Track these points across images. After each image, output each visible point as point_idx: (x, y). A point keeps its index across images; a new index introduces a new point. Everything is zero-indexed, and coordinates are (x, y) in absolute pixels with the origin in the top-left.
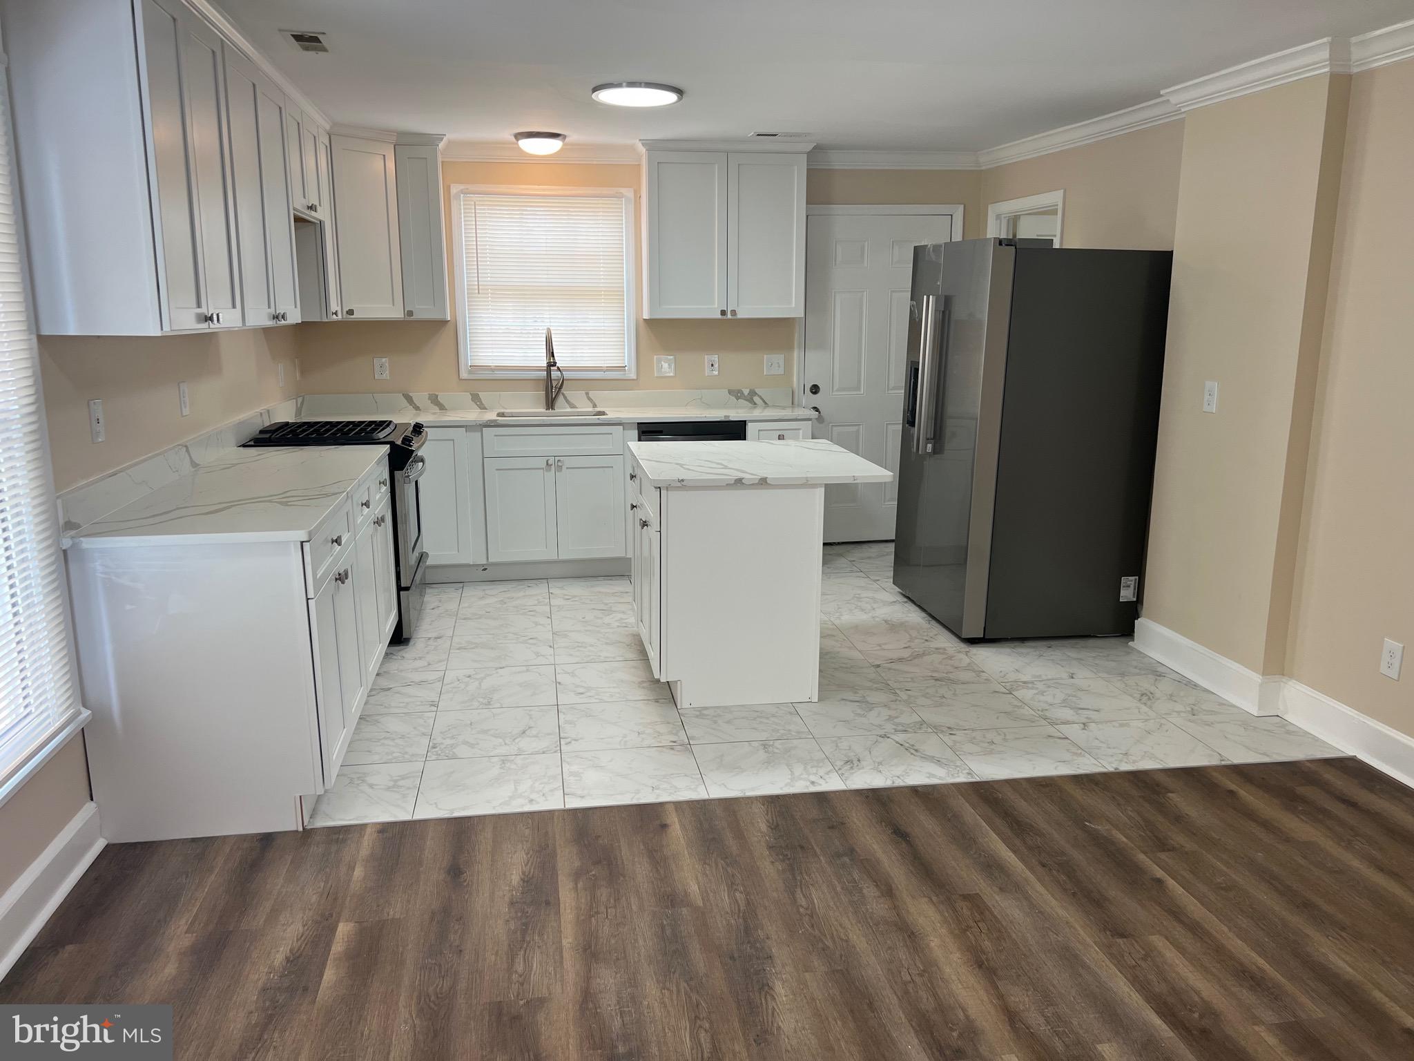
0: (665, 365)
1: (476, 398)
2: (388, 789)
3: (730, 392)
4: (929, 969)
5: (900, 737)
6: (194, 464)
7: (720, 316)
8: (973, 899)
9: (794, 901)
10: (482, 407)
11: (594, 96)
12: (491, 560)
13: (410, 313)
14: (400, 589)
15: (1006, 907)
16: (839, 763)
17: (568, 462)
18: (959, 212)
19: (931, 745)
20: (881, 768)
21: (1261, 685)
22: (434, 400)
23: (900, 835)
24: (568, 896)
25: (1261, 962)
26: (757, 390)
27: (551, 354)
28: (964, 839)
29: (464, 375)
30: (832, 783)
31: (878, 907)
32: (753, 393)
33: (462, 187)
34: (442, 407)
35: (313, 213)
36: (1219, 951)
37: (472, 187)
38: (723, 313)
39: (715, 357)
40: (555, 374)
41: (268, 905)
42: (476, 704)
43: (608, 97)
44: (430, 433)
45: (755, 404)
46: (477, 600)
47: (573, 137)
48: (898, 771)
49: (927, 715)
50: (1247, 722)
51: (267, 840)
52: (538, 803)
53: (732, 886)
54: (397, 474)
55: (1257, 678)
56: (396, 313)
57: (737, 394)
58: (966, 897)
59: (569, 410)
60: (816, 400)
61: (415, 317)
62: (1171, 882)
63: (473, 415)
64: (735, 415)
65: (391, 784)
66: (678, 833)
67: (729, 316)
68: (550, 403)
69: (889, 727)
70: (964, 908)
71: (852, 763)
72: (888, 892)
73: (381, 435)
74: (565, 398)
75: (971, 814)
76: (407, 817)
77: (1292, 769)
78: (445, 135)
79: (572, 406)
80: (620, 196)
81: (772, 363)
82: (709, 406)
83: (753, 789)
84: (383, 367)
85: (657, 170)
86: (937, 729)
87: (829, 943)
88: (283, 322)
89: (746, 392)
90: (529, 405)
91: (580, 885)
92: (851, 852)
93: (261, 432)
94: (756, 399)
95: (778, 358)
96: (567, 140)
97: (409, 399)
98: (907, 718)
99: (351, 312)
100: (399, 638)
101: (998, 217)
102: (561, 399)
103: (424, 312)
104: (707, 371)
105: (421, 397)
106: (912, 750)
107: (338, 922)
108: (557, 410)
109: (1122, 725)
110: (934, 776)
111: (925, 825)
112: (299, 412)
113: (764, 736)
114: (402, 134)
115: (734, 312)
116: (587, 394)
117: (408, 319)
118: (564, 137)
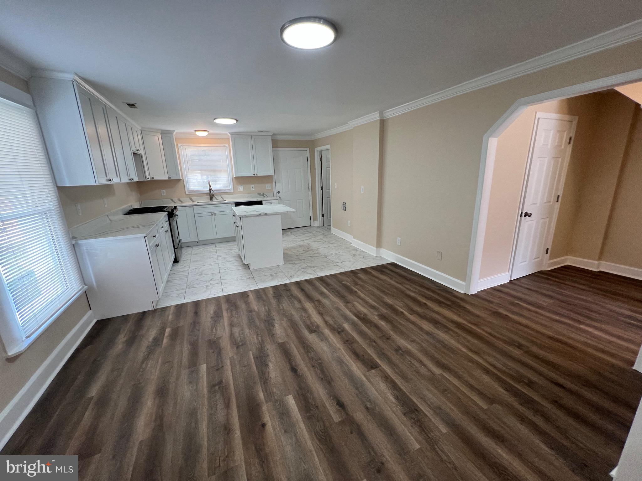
0: (241, 188)
1: (191, 199)
2: (177, 297)
3: (258, 194)
4: (309, 316)
5: (303, 270)
6: (110, 220)
7: (253, 175)
8: (319, 301)
9: (279, 307)
10: (193, 201)
11: (214, 121)
12: (199, 240)
13: (170, 178)
14: (175, 248)
15: (325, 301)
16: (289, 277)
17: (217, 213)
18: (308, 149)
19: (309, 271)
20: (298, 277)
21: (376, 250)
22: (179, 200)
23: (302, 290)
24: (225, 315)
25: (375, 304)
26: (265, 194)
27: (210, 186)
28: (316, 289)
29: (187, 193)
30: (287, 281)
31: (297, 305)
32: (264, 194)
33: (181, 144)
34: (182, 202)
35: (138, 152)
36: (367, 302)
37: (184, 145)
38: (254, 174)
39: (253, 186)
40: (212, 192)
41: (146, 328)
42: (198, 274)
43: (218, 121)
44: (179, 208)
45: (264, 196)
46: (196, 250)
47: (211, 131)
48: (302, 277)
49: (309, 265)
50: (374, 258)
51: (144, 313)
52: (216, 295)
53: (265, 306)
54: (171, 219)
55: (375, 249)
56: (166, 178)
57: (260, 194)
58: (317, 300)
59: (216, 200)
60: (279, 195)
61: (172, 179)
62: (358, 291)
63: (190, 203)
64: (259, 199)
65: (177, 295)
66: (251, 297)
67: (256, 175)
68: (211, 199)
69: (300, 268)
70: (316, 303)
71: (292, 277)
72: (300, 302)
73: (165, 209)
74: (215, 197)
75: (318, 284)
76: (183, 303)
77: (383, 266)
78: (175, 131)
79: (217, 199)
80: (225, 146)
81: (268, 187)
82: (253, 198)
83: (269, 285)
84: (164, 192)
85: (234, 139)
86: (310, 267)
87: (287, 314)
88: (133, 181)
89: (262, 194)
90: (206, 200)
91: (228, 311)
92: (292, 295)
93: (130, 211)
94: (265, 195)
95: (270, 185)
96: (209, 132)
97: (172, 200)
98: (304, 265)
99: (153, 178)
100: (176, 261)
101: (317, 151)
102: (214, 198)
103: (174, 177)
104: (252, 190)
105: (175, 200)
106: (305, 272)
107: (166, 328)
108: (213, 201)
109: (349, 262)
110: (310, 277)
111: (308, 288)
112: (141, 205)
113: (271, 274)
114: (162, 130)
115: (257, 174)
116: (221, 196)
117: (169, 179)
118: (208, 131)
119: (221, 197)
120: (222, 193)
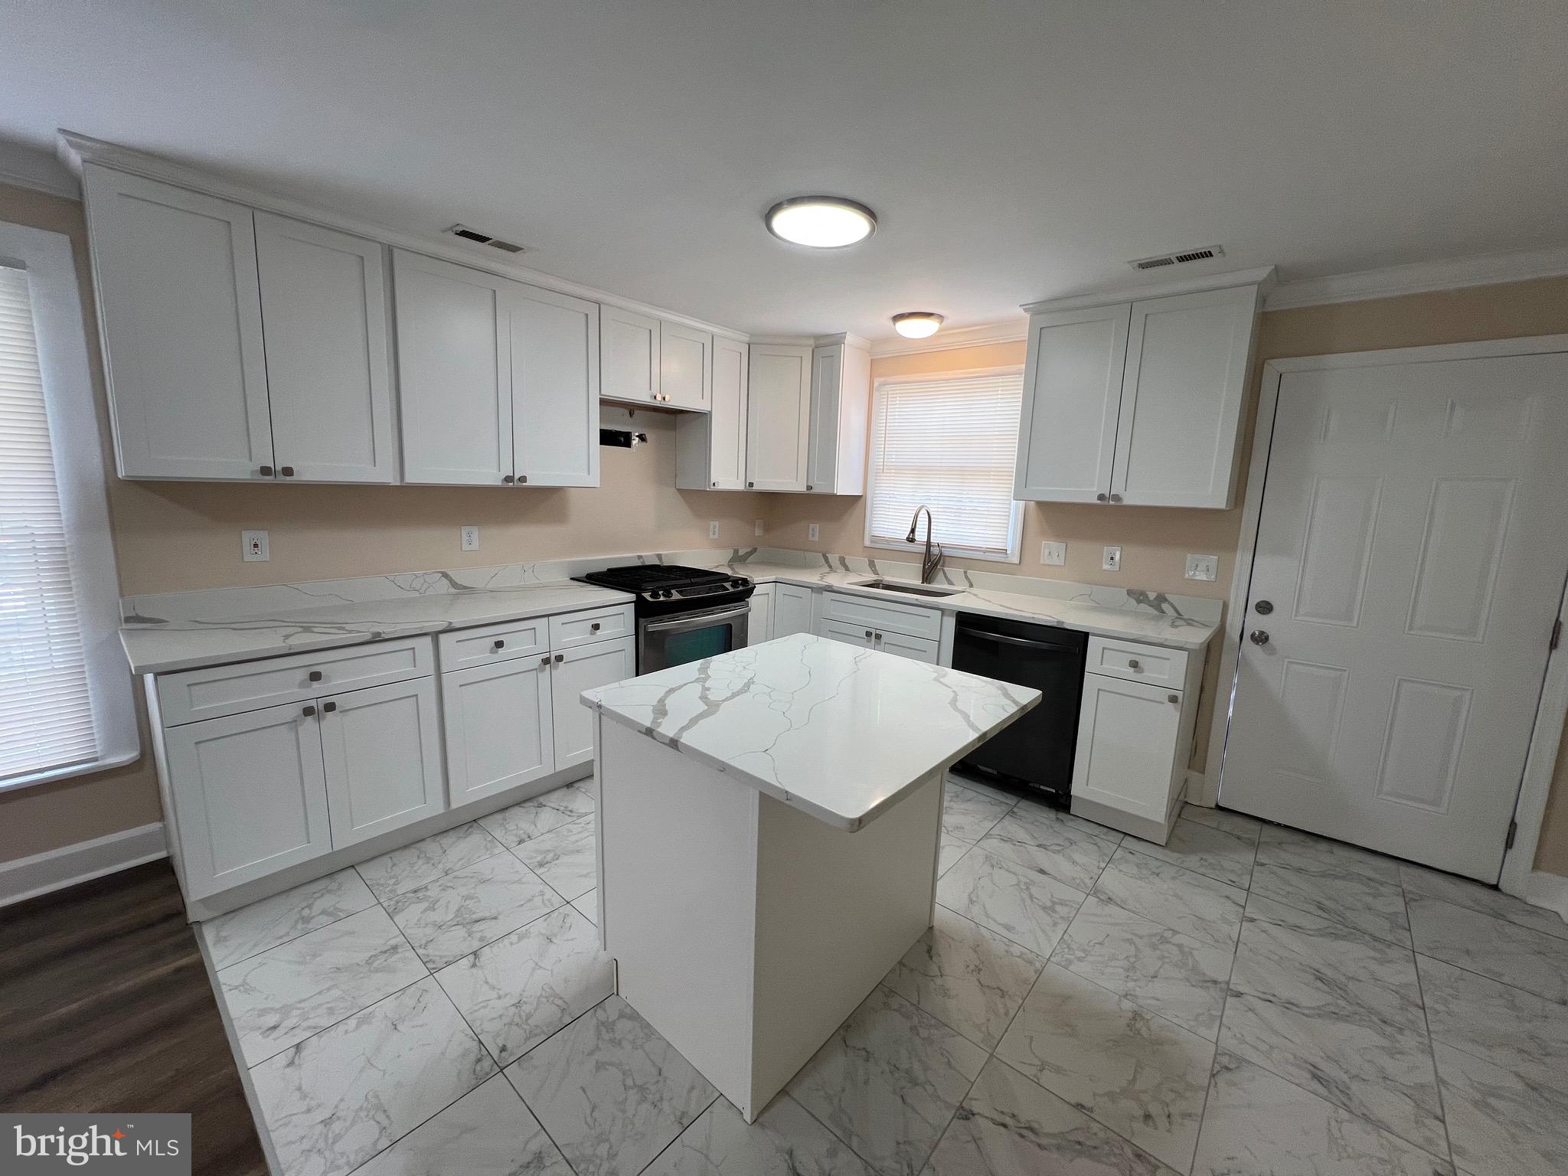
0: (1054, 552)
1: (872, 564)
3: (1130, 593)
7: (1098, 502)
13: (810, 488)
17: (885, 637)
29: (866, 543)
32: (1161, 598)
33: (882, 379)
38: (1101, 497)
39: (1113, 549)
54: (641, 621)
57: (1139, 596)
60: (1263, 622)
61: (816, 491)
64: (1074, 624)
67: (1112, 502)
68: (926, 577)
74: (945, 574)
78: (844, 332)
81: (1200, 568)
82: (1099, 605)
84: (815, 530)
85: (1040, 335)
89: (1152, 596)
94: (1165, 606)
95: (1210, 560)
97: (826, 560)
99: (750, 485)
102: (937, 572)
104: (1105, 567)
105: (834, 558)
108: (933, 585)
114: (817, 337)
115: (1115, 497)
116: (965, 572)
117: (808, 492)
118: (941, 317)
119: (967, 577)
120: (975, 563)
